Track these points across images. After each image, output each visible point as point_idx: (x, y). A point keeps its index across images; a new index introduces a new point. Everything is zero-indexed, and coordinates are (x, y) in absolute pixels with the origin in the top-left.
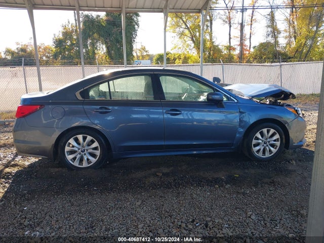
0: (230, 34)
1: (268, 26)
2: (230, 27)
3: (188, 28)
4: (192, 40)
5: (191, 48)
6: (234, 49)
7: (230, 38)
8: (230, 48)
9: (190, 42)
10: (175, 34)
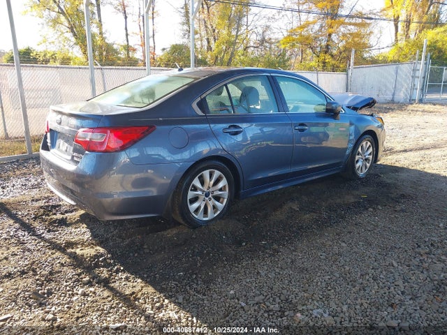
0: (126, 29)
1: (183, 24)
2: (126, 18)
3: (63, 13)
4: (72, 31)
5: (72, 44)
6: (134, 50)
7: (127, 35)
8: (128, 48)
9: (70, 35)
10: (42, 21)
